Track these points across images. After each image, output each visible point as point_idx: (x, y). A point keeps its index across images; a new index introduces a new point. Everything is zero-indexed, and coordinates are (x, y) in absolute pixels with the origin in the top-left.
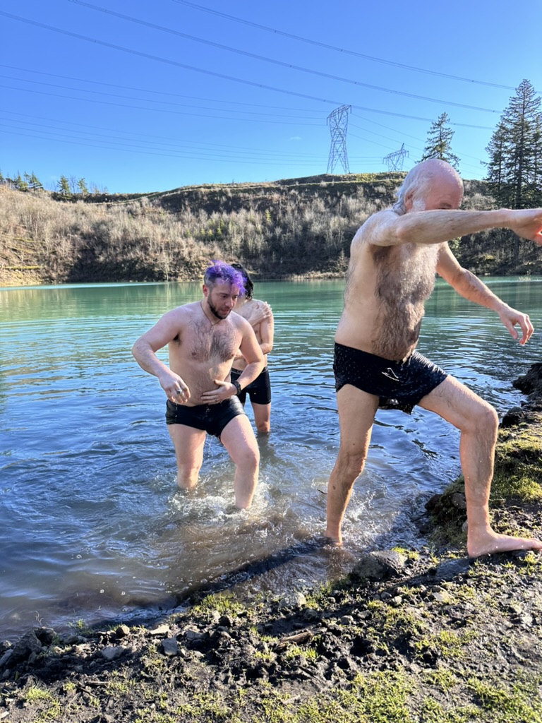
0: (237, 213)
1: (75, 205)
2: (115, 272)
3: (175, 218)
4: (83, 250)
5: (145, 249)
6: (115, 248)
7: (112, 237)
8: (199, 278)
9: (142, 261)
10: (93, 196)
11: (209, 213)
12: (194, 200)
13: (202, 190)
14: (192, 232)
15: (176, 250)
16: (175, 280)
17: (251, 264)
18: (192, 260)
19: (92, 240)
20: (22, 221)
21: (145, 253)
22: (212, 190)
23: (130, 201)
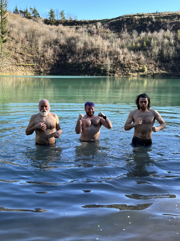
0: (158, 32)
1: (57, 27)
2: (77, 69)
3: (117, 36)
4: (60, 55)
5: (96, 55)
6: (78, 54)
7: (78, 48)
8: (129, 75)
9: (94, 63)
10: (68, 22)
11: (139, 32)
12: (130, 24)
13: (136, 17)
14: (127, 45)
15: (116, 56)
16: (113, 76)
17: (164, 66)
18: (125, 63)
19: (66, 49)
20: (26, 36)
21: (96, 58)
22: (142, 17)
23: (90, 25)
